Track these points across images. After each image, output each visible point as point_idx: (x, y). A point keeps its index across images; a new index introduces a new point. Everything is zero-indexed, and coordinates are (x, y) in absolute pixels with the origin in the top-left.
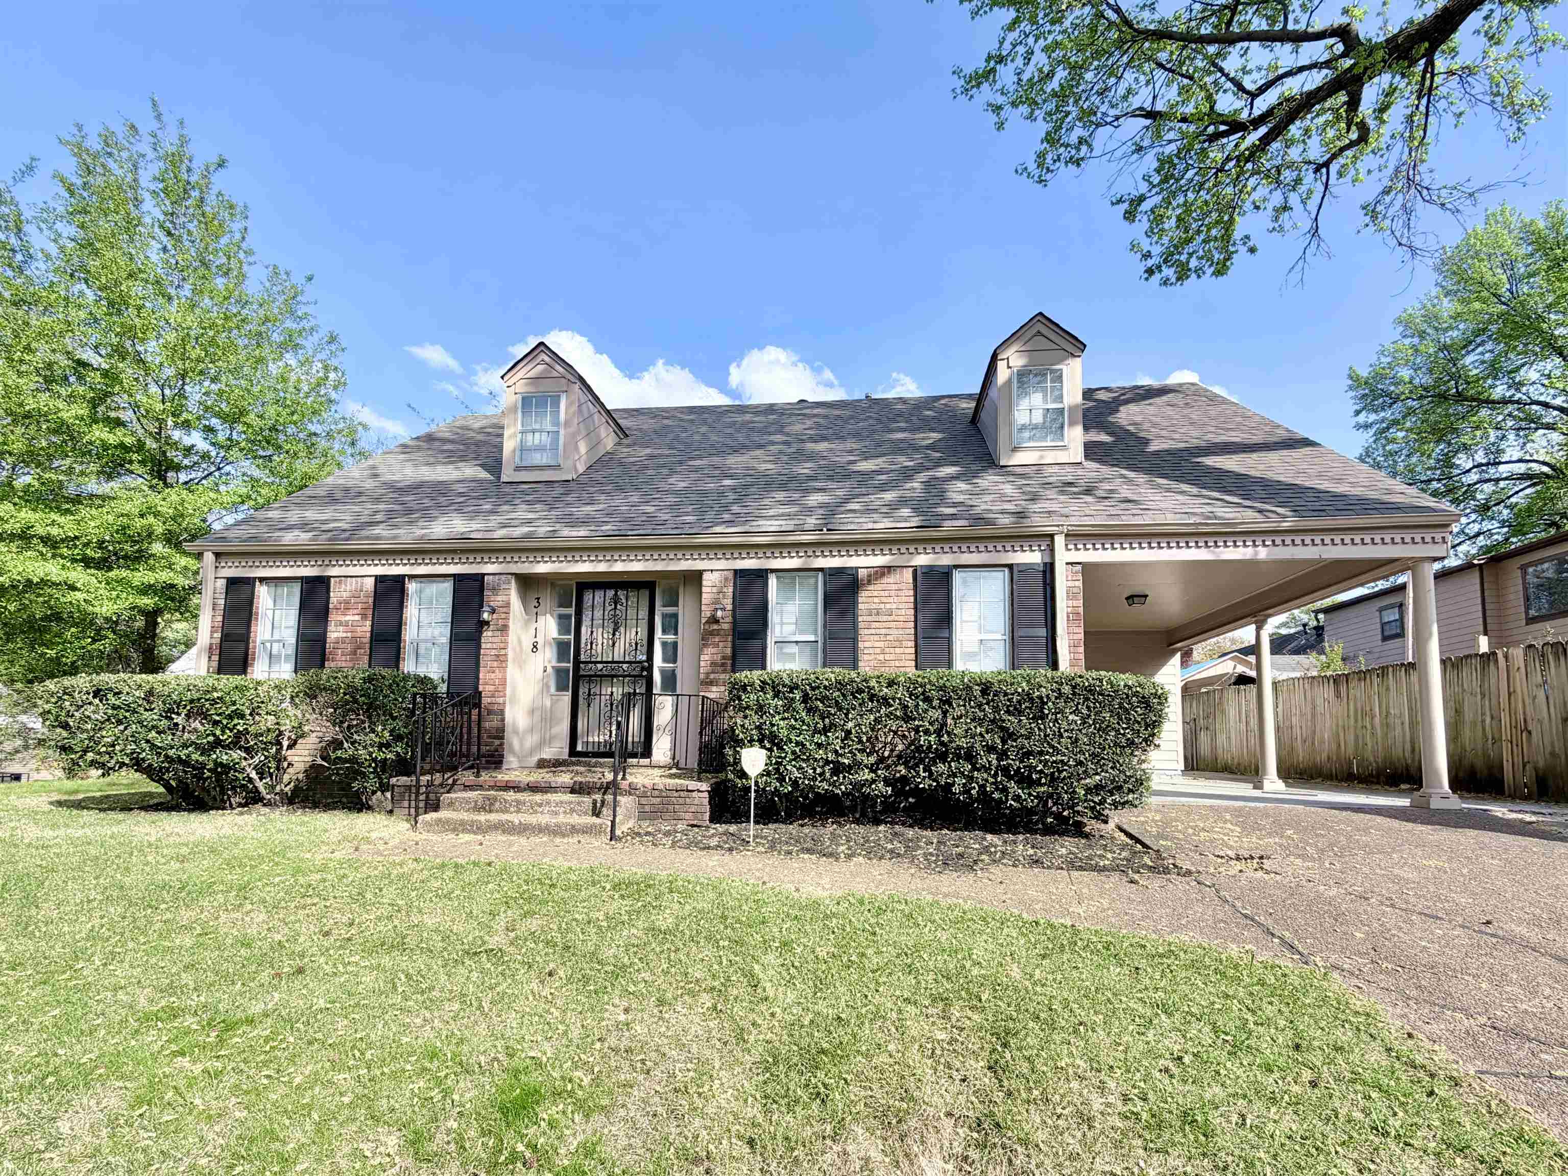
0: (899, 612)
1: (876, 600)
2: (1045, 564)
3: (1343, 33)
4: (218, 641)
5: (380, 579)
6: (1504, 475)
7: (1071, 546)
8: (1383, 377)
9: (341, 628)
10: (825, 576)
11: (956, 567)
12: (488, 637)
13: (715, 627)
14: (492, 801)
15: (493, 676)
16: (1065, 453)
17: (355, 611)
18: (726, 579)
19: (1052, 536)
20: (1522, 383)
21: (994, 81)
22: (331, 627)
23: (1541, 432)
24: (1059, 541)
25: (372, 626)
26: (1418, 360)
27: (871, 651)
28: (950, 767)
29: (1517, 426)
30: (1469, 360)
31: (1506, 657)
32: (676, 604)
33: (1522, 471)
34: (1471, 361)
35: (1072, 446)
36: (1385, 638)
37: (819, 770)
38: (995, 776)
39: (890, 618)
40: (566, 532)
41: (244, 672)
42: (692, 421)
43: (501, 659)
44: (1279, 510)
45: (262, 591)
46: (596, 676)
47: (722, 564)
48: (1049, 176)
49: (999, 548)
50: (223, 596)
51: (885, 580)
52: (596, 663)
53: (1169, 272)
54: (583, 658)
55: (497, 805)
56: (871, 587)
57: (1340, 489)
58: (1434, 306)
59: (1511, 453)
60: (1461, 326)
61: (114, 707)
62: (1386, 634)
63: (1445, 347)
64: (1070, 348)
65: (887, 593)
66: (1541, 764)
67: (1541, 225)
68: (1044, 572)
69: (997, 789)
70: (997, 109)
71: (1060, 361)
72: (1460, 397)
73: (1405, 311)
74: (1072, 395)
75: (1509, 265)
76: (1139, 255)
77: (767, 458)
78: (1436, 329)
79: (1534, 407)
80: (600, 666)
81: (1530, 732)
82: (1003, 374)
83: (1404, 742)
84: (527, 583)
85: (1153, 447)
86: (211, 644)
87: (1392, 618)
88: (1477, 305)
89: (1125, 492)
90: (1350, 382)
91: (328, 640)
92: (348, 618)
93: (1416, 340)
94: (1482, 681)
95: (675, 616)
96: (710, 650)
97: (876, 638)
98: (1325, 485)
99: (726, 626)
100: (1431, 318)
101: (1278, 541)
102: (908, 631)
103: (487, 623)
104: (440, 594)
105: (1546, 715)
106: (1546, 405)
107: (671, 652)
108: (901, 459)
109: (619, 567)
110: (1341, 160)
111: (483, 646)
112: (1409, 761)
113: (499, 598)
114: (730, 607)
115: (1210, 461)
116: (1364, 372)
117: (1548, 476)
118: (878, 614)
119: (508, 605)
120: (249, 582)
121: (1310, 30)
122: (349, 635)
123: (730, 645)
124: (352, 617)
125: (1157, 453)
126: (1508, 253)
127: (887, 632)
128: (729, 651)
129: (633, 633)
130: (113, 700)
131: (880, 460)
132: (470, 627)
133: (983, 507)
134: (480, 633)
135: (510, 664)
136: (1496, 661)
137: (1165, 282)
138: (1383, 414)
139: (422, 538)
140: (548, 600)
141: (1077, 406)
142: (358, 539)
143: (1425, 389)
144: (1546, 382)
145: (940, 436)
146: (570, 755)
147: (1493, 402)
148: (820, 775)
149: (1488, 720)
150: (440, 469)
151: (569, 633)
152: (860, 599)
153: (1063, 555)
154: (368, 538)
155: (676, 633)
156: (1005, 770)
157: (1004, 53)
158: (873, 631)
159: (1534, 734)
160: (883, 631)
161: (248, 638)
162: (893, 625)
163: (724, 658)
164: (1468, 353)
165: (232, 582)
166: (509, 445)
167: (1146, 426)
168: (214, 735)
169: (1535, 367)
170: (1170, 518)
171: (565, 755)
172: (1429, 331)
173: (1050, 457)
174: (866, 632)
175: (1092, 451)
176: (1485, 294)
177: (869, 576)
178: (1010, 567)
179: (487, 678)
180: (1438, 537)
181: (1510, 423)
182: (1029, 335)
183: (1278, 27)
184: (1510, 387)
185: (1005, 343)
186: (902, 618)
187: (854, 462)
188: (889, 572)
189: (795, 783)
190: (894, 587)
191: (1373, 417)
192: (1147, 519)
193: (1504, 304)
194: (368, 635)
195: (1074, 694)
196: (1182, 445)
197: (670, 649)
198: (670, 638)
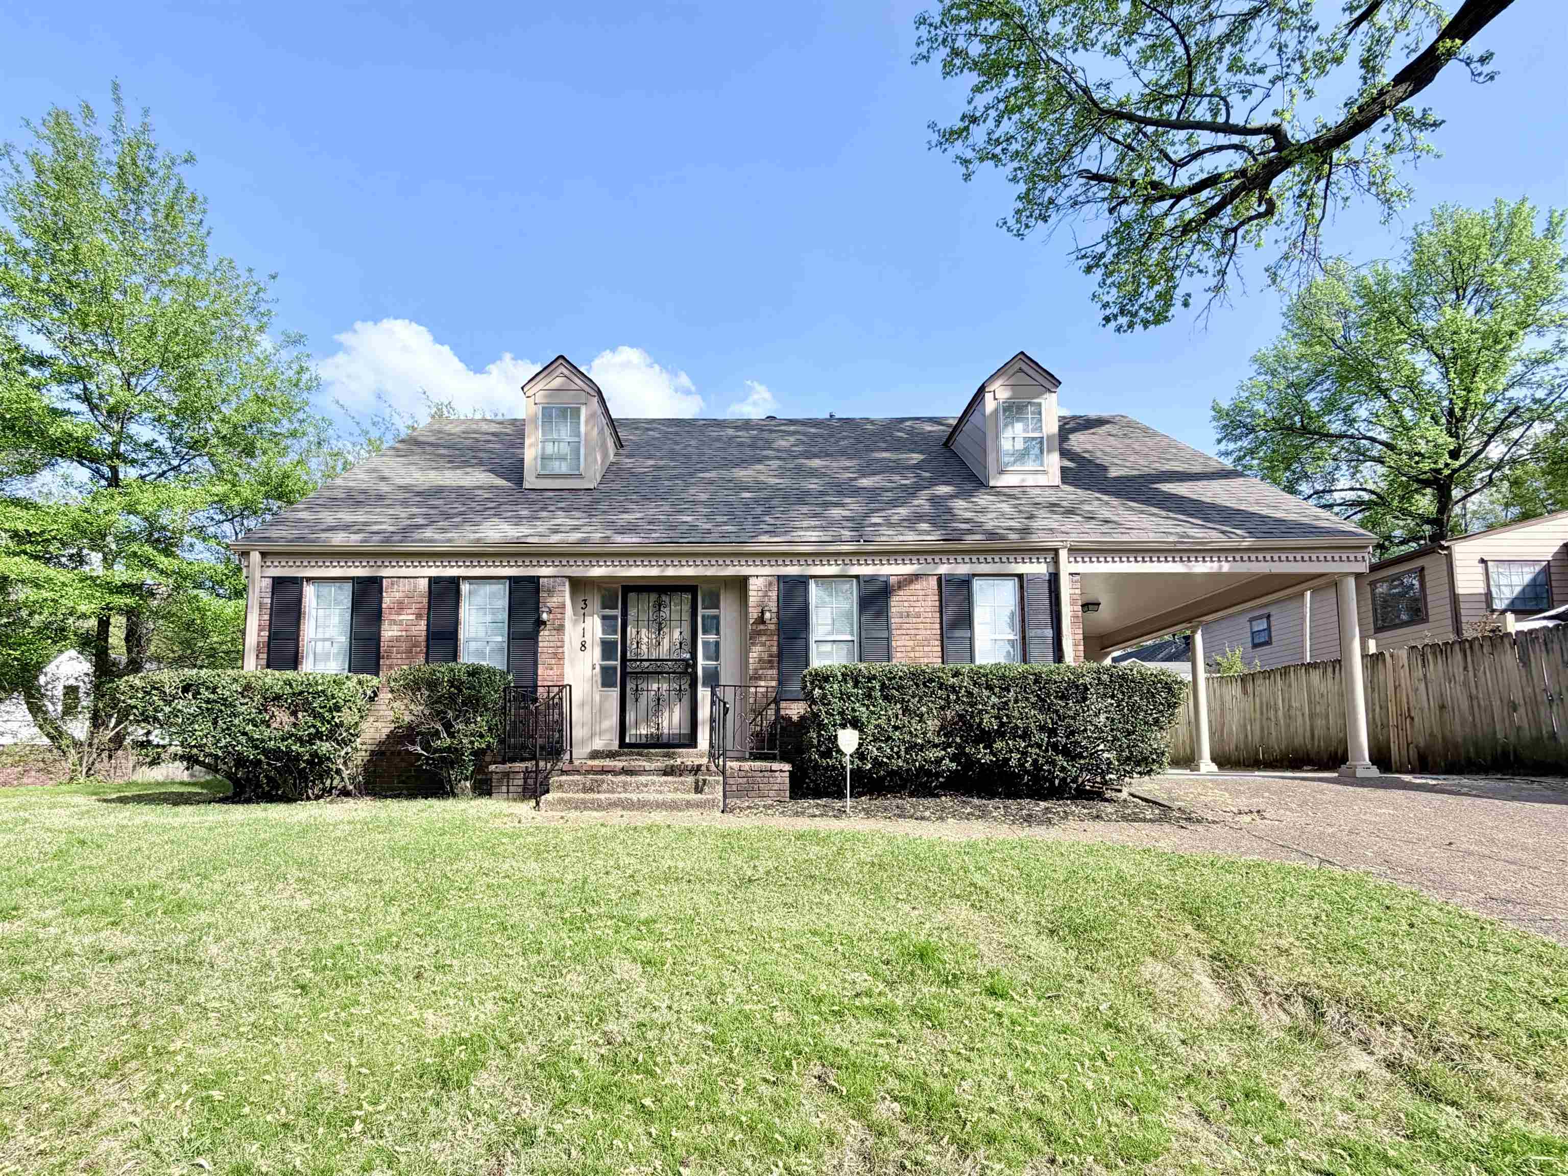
0: (926, 615)
1: (906, 604)
2: (1050, 574)
3: (1275, 131)
4: (266, 639)
5: (433, 581)
6: (1339, 501)
7: (1072, 559)
8: (1242, 410)
9: (395, 627)
10: (859, 582)
11: (974, 575)
12: (545, 637)
13: (762, 627)
14: (600, 783)
15: (551, 672)
16: (1045, 476)
17: (409, 611)
18: (770, 584)
19: (1056, 551)
20: (1354, 420)
21: (966, 137)
22: (385, 626)
23: (1369, 464)
24: (1063, 554)
25: (428, 625)
26: (1272, 395)
27: (903, 649)
28: (1008, 744)
29: (1349, 458)
30: (1309, 397)
31: (1392, 656)
32: (717, 607)
33: (1353, 498)
34: (1313, 400)
35: (1050, 471)
36: (1255, 646)
37: (896, 749)
38: (1047, 751)
39: (919, 620)
40: (618, 538)
41: (295, 668)
42: (677, 434)
43: (558, 656)
44: (1238, 532)
45: (309, 591)
46: (642, 673)
47: (767, 571)
48: (1027, 231)
49: (1004, 559)
50: (269, 595)
51: (913, 587)
52: (641, 661)
53: (1123, 320)
54: (629, 656)
55: (605, 786)
56: (901, 593)
57: (1279, 515)
58: (1284, 348)
59: (1344, 482)
60: (1305, 366)
61: (208, 701)
62: (1257, 641)
63: (1291, 385)
64: (1048, 385)
65: (915, 598)
66: (1422, 744)
67: (1371, 281)
68: (1050, 581)
69: (1047, 762)
70: (966, 162)
71: (1039, 395)
72: (1305, 430)
73: (1259, 351)
74: (1051, 427)
75: (1344, 313)
76: (1099, 305)
77: (771, 473)
78: (1285, 368)
79: (1363, 441)
80: (646, 664)
81: (1412, 719)
82: (990, 404)
83: (1305, 730)
84: (578, 585)
85: (1113, 473)
86: (259, 643)
87: (1261, 628)
88: (1318, 349)
89: (1105, 513)
90: (1213, 413)
91: (382, 639)
92: (401, 617)
93: (1269, 378)
94: (1372, 676)
95: (717, 618)
96: (758, 648)
97: (907, 637)
98: (1265, 512)
99: (772, 627)
100: (1281, 358)
101: (1238, 558)
102: (934, 632)
103: (544, 623)
104: (493, 595)
105: (1426, 706)
106: (1373, 440)
107: (715, 652)
108: (896, 478)
109: (670, 572)
110: (1246, 227)
111: (541, 644)
112: (1309, 747)
113: (555, 599)
114: (775, 610)
115: (1167, 487)
116: (1225, 405)
117: (1376, 504)
118: (908, 616)
119: (563, 606)
120: (296, 582)
121: (1248, 126)
122: (404, 633)
123: (776, 643)
124: (407, 617)
125: (1117, 479)
126: (1342, 304)
127: (916, 632)
128: (775, 649)
129: (676, 634)
130: (206, 694)
131: (877, 478)
132: (528, 626)
133: (992, 524)
134: (538, 632)
135: (566, 661)
136: (1384, 660)
137: (1119, 329)
138: (1239, 443)
139: (478, 540)
140: (595, 603)
141: (1054, 435)
142: (412, 542)
143: (1277, 422)
144: (1374, 420)
145: (921, 457)
146: (620, 747)
147: (1332, 436)
148: (897, 753)
149: (1378, 709)
150: (449, 474)
151: (615, 633)
152: (892, 604)
153: (1067, 566)
154: (421, 541)
155: (718, 633)
156: (1055, 747)
157: (978, 114)
158: (904, 632)
159: (1416, 719)
160: (913, 632)
161: (298, 636)
162: (921, 626)
163: (771, 656)
164: (1310, 390)
165: (278, 583)
166: (530, 454)
167: (1099, 454)
168: (314, 726)
169: (1365, 406)
170: (1152, 537)
171: (615, 746)
172: (1280, 370)
173: (1030, 480)
174: (899, 632)
175: (1066, 475)
176: (1324, 338)
177: (899, 582)
178: (1020, 577)
179: (545, 674)
180: (1359, 556)
181: (1343, 455)
182: (1011, 372)
183: (1221, 119)
184: (1345, 423)
185: (992, 378)
186: (928, 620)
187: (855, 479)
188: (917, 579)
189: (875, 761)
190: (921, 593)
191: (1232, 446)
192: (1134, 537)
193: (1339, 348)
194: (424, 633)
195: (1111, 681)
196: (1135, 473)
197: (713, 648)
198: (712, 638)
